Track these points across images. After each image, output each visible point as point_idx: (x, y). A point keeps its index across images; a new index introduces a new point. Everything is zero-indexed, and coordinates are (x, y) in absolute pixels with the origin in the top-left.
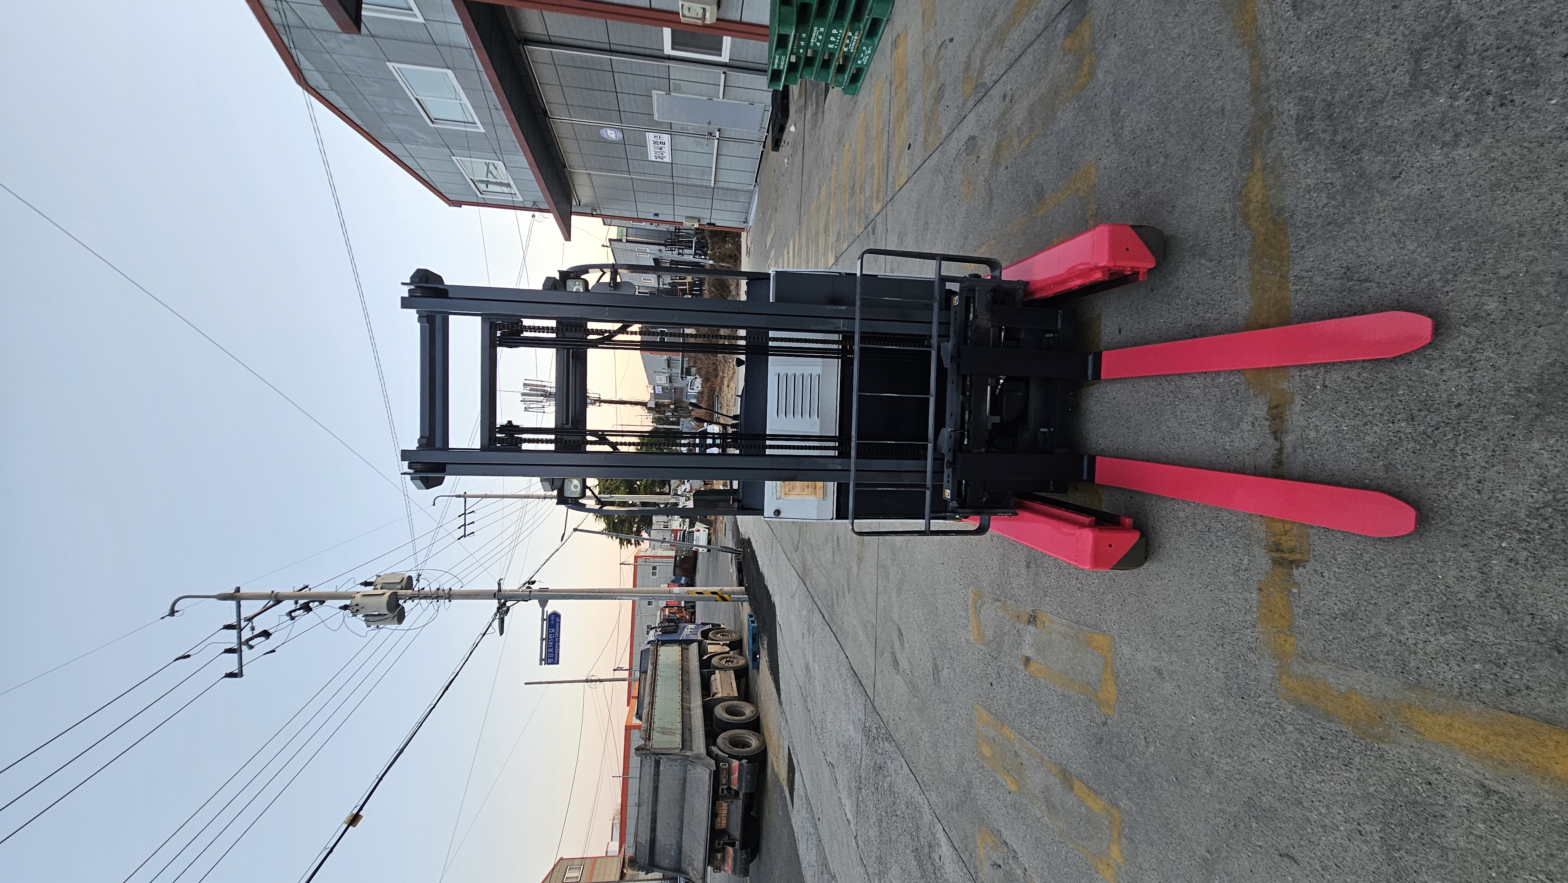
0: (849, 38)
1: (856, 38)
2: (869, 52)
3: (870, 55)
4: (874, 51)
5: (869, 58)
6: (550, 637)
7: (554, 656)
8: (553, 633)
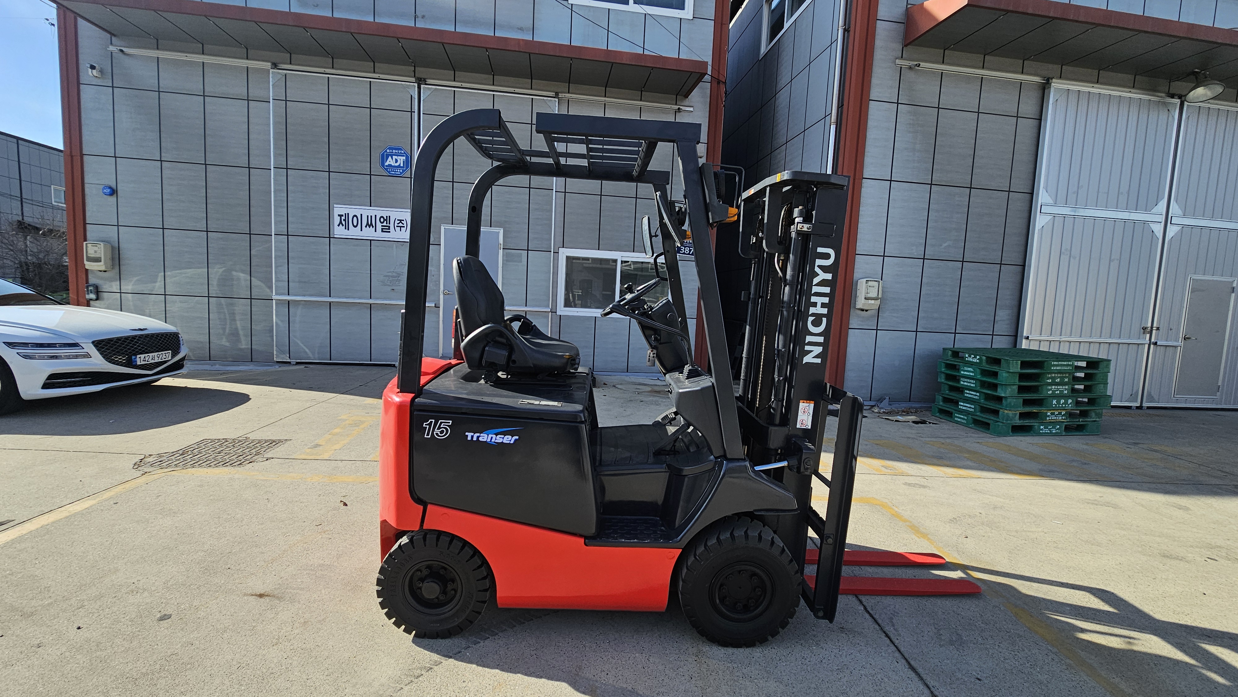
0: (1060, 414)
1: (1060, 418)
2: (1054, 432)
3: (1051, 432)
4: (1056, 435)
5: (1048, 433)
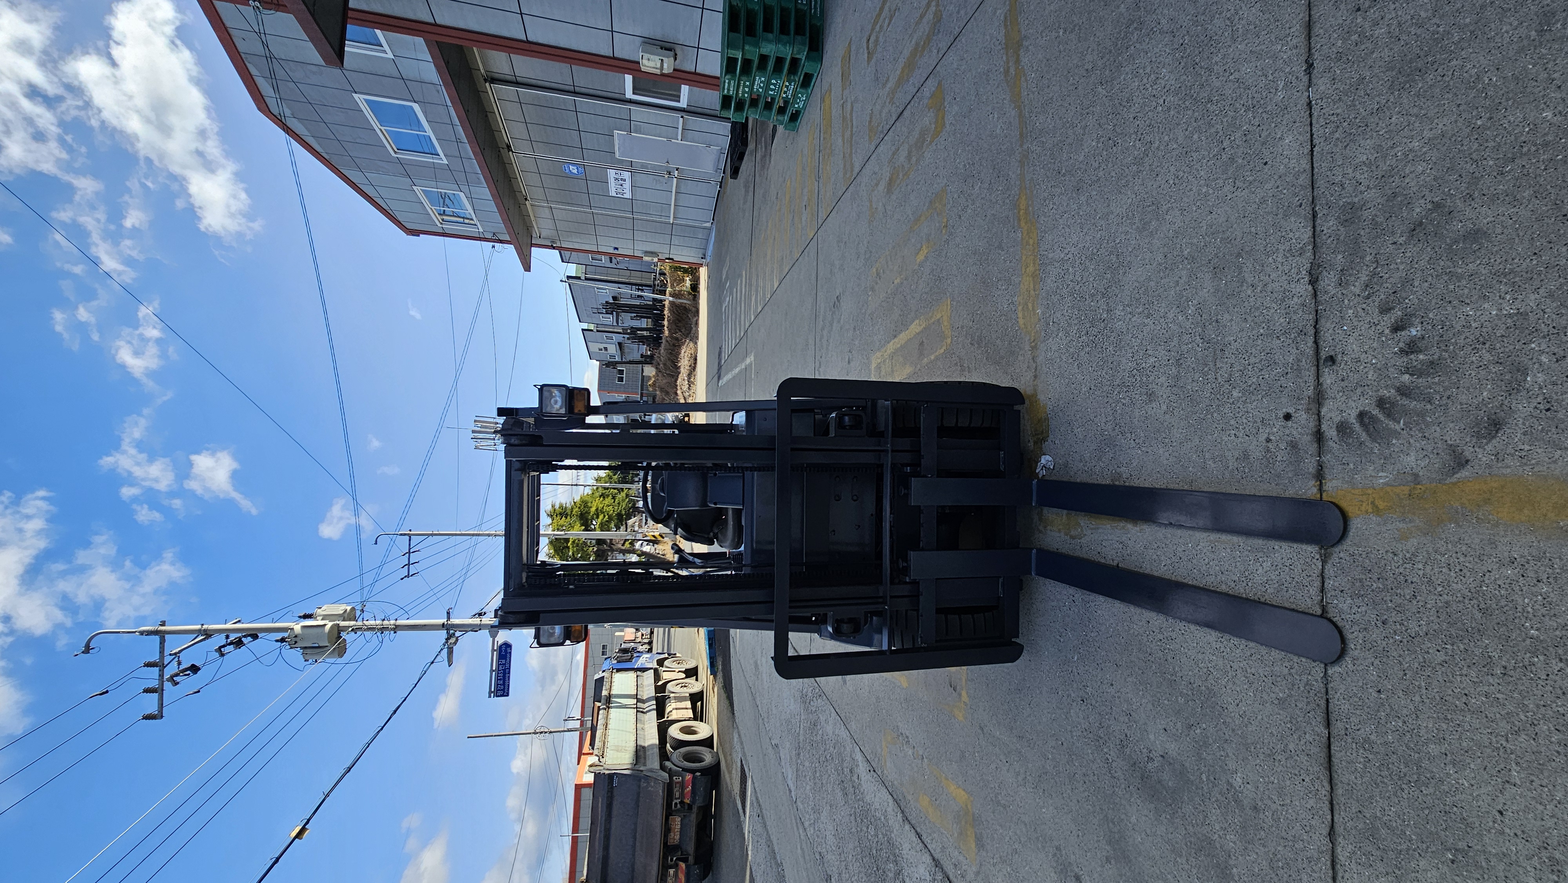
0: (787, 87)
1: (792, 87)
2: (805, 98)
3: (805, 101)
4: (808, 99)
6: (501, 668)
7: (504, 688)
8: (503, 664)
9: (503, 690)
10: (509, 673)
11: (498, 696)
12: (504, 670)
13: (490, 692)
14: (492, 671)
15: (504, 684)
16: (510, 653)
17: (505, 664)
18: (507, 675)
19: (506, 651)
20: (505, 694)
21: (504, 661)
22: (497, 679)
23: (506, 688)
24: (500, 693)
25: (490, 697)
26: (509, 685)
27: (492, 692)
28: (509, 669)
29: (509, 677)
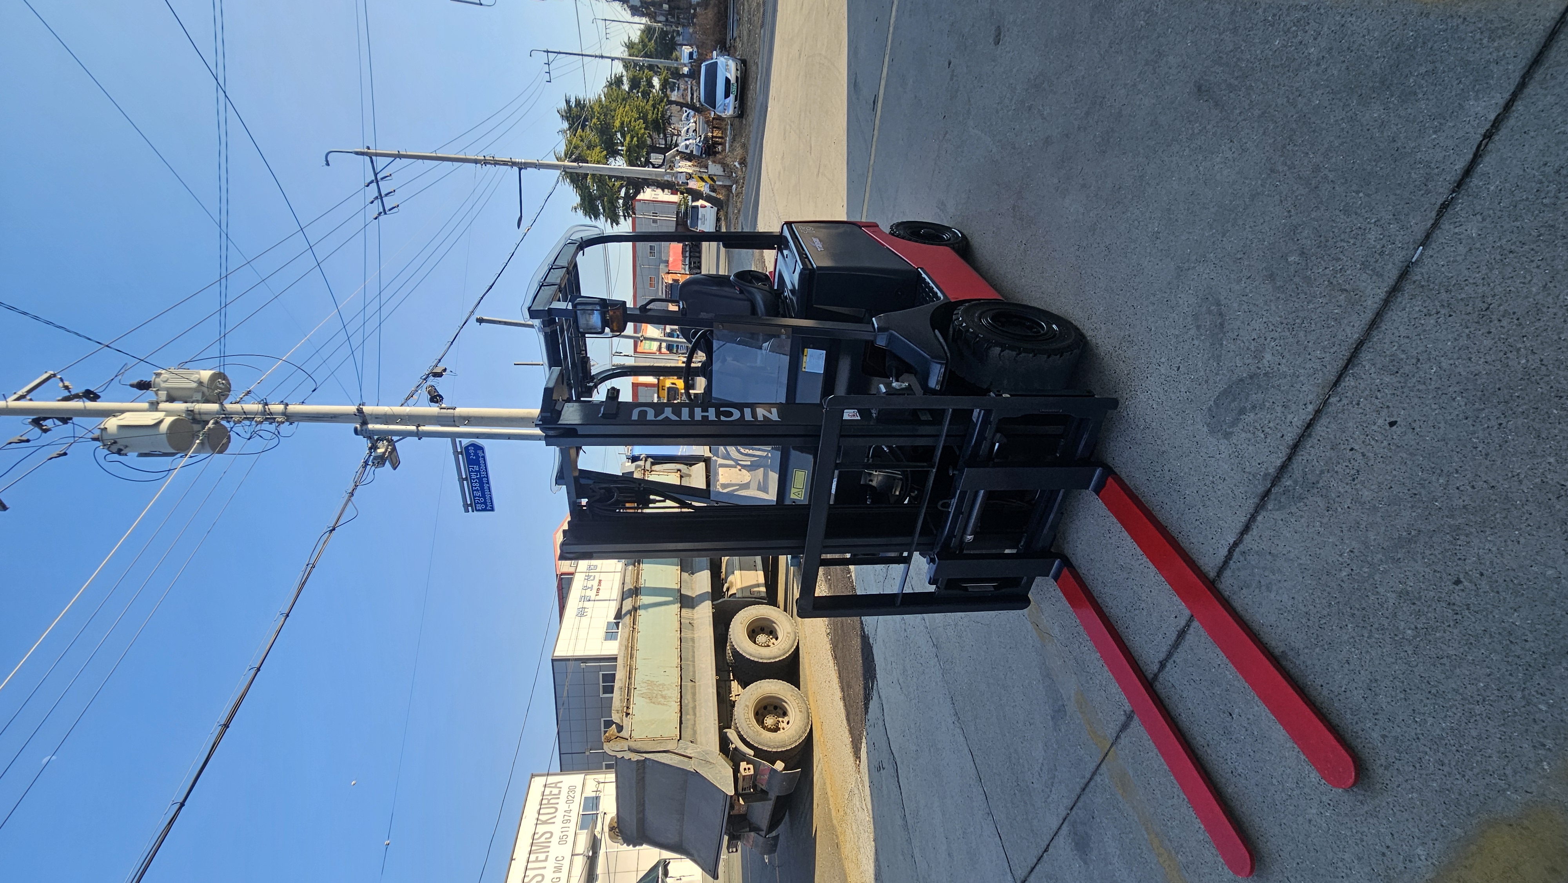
6: (474, 477)
7: (485, 500)
8: (476, 471)
9: (485, 503)
10: (488, 483)
11: (477, 510)
12: (480, 479)
13: (466, 507)
14: (461, 480)
15: (484, 496)
16: (484, 457)
17: (479, 471)
18: (486, 486)
19: (476, 454)
20: (488, 508)
21: (476, 468)
22: (472, 490)
23: (488, 501)
24: (479, 507)
25: (467, 511)
26: (491, 498)
27: (468, 505)
28: (487, 477)
29: (489, 488)
